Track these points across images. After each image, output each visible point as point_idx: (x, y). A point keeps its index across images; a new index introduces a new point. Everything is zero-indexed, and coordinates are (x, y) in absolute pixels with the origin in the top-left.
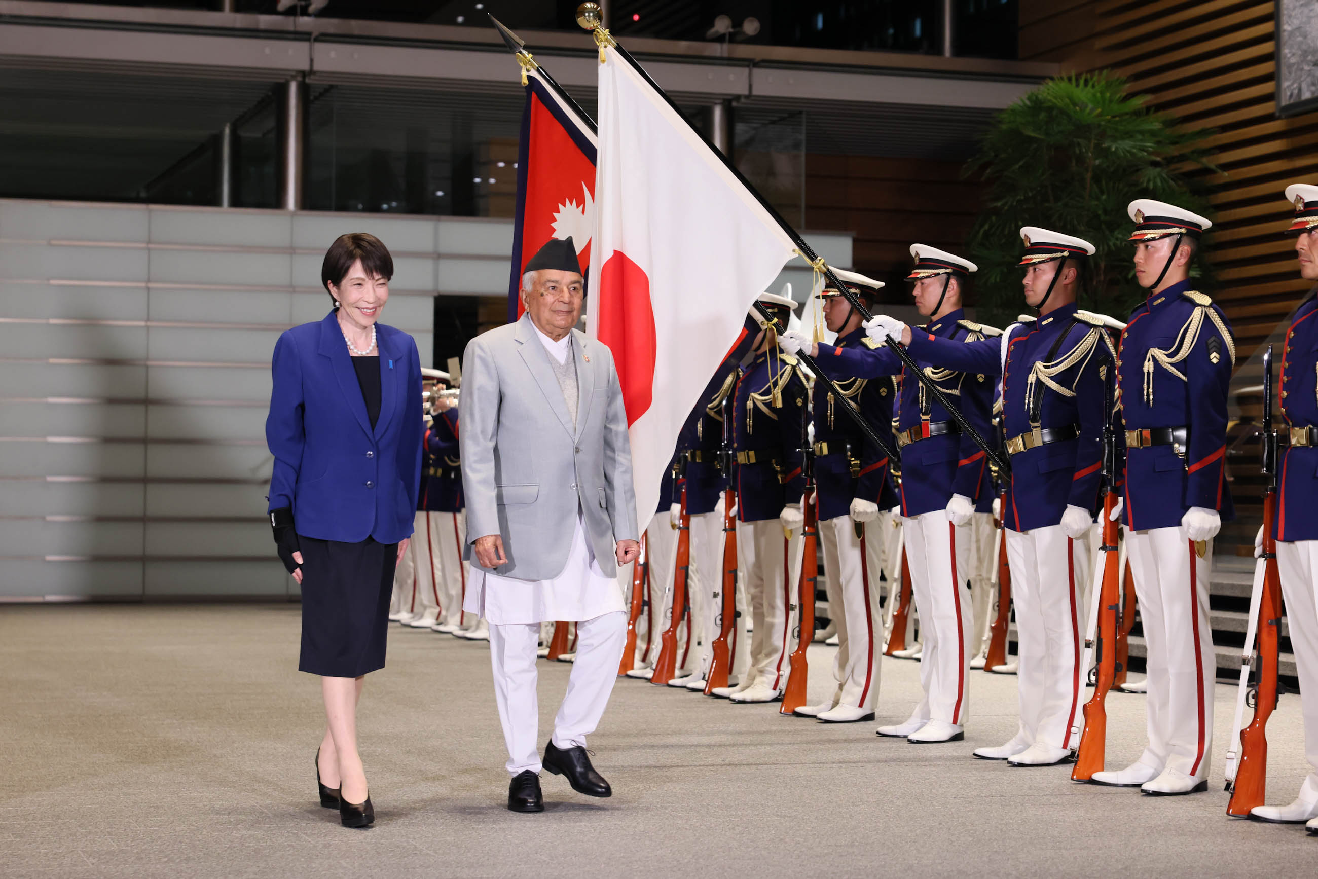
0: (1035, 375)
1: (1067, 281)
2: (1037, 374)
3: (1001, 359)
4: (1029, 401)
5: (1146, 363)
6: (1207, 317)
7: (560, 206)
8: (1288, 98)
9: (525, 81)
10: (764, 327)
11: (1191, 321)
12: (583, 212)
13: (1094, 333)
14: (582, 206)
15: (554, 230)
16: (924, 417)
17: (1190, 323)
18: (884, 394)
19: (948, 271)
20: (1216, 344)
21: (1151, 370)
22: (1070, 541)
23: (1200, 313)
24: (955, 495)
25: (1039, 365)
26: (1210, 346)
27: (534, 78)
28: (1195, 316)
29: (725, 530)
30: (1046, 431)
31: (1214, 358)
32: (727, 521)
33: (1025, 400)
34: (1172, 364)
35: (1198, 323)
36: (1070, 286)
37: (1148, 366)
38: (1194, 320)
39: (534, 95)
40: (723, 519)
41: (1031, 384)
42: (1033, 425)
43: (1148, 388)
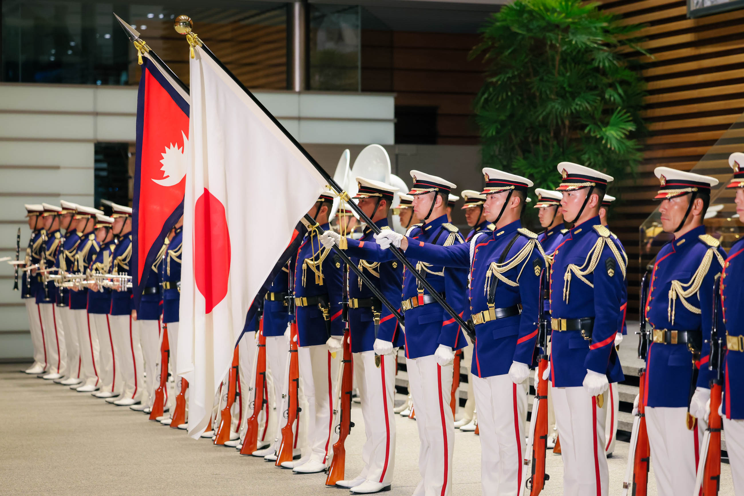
0: (491, 271)
1: (514, 206)
2: (492, 270)
3: (470, 258)
4: (487, 289)
5: (566, 274)
6: (606, 245)
7: (166, 148)
8: (695, 5)
9: (141, 61)
10: (309, 230)
11: (596, 247)
12: (183, 152)
13: (531, 243)
14: (182, 148)
15: (162, 165)
16: (419, 291)
17: (595, 249)
18: (395, 267)
19: (436, 189)
20: (611, 263)
21: (569, 279)
22: (515, 386)
23: (602, 242)
24: (440, 345)
25: (494, 265)
26: (607, 265)
27: (147, 58)
28: (598, 244)
29: (290, 351)
30: (499, 310)
31: (611, 272)
32: (292, 345)
33: (484, 288)
34: (583, 276)
35: (600, 248)
36: (515, 209)
37: (567, 276)
38: (597, 247)
39: (147, 71)
40: (289, 343)
41: (488, 278)
42: (490, 305)
43: (567, 291)
